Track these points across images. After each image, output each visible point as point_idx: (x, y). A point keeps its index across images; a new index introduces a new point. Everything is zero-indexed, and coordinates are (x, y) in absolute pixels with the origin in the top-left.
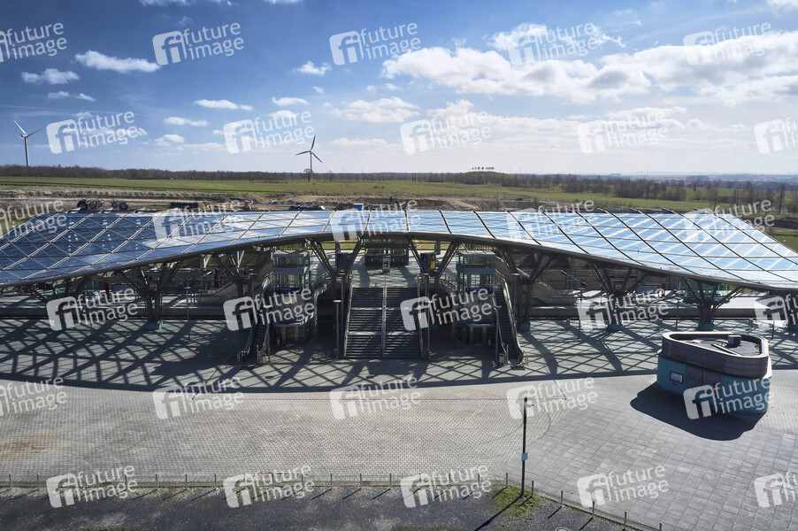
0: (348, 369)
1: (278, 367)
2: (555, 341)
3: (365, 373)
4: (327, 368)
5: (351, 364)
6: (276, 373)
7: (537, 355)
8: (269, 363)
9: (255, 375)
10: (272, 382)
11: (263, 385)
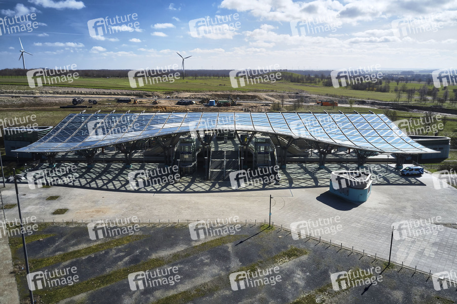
0: (211, 184)
1: (183, 183)
2: (295, 173)
3: (217, 186)
4: (202, 184)
5: (211, 182)
6: (183, 186)
7: (286, 179)
8: (179, 182)
9: (175, 187)
10: (182, 190)
11: (178, 191)
